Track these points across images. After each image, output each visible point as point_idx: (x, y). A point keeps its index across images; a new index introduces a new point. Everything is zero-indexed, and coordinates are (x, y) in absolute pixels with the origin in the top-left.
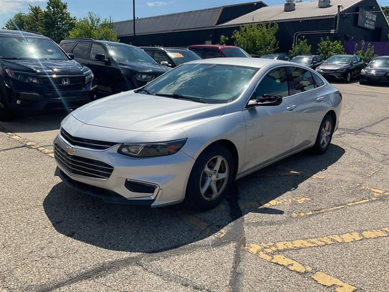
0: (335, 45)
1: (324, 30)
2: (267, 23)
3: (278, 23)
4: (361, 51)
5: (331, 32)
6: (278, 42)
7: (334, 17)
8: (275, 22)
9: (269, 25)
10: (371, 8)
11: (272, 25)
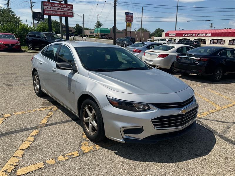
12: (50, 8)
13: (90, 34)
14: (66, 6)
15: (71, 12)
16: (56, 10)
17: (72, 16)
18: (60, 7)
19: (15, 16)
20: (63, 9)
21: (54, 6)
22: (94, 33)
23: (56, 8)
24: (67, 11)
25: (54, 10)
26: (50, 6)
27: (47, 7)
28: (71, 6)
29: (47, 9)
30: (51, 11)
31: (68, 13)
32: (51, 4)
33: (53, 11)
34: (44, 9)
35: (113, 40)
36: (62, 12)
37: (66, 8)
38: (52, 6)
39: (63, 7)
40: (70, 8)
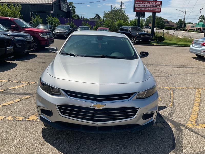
0: (55, 19)
1: (47, 11)
2: (15, 3)
3: (21, 4)
4: (68, 23)
5: (51, 12)
6: (22, 16)
7: (51, 4)
8: (19, 4)
9: (16, 5)
10: (64, 1)
11: (18, 5)
12: (140, 6)
13: (191, 28)
14: (155, 3)
15: (159, 8)
16: (146, 7)
17: (160, 11)
18: (150, 4)
19: (125, 14)
20: (152, 5)
21: (144, 4)
22: (195, 27)
23: (146, 5)
24: (155, 7)
25: (144, 7)
26: (141, 4)
27: (138, 5)
28: (160, 3)
29: (138, 7)
30: (141, 8)
31: (156, 9)
32: (142, 2)
33: (142, 8)
34: (136, 6)
35: (204, 34)
36: (151, 8)
37: (155, 4)
38: (142, 3)
39: (152, 4)
40: (159, 4)
